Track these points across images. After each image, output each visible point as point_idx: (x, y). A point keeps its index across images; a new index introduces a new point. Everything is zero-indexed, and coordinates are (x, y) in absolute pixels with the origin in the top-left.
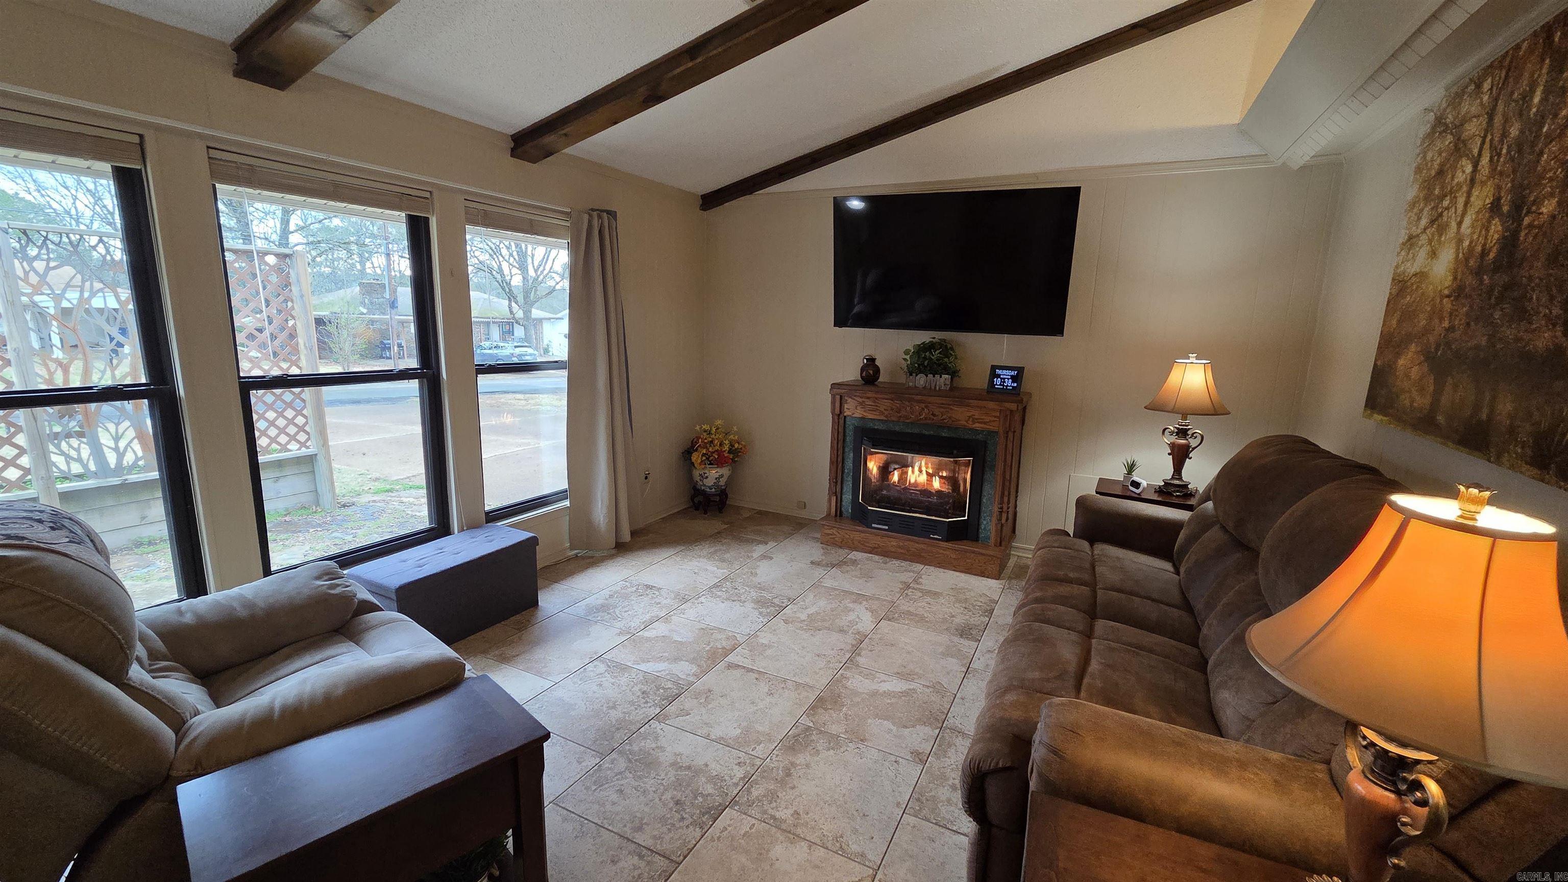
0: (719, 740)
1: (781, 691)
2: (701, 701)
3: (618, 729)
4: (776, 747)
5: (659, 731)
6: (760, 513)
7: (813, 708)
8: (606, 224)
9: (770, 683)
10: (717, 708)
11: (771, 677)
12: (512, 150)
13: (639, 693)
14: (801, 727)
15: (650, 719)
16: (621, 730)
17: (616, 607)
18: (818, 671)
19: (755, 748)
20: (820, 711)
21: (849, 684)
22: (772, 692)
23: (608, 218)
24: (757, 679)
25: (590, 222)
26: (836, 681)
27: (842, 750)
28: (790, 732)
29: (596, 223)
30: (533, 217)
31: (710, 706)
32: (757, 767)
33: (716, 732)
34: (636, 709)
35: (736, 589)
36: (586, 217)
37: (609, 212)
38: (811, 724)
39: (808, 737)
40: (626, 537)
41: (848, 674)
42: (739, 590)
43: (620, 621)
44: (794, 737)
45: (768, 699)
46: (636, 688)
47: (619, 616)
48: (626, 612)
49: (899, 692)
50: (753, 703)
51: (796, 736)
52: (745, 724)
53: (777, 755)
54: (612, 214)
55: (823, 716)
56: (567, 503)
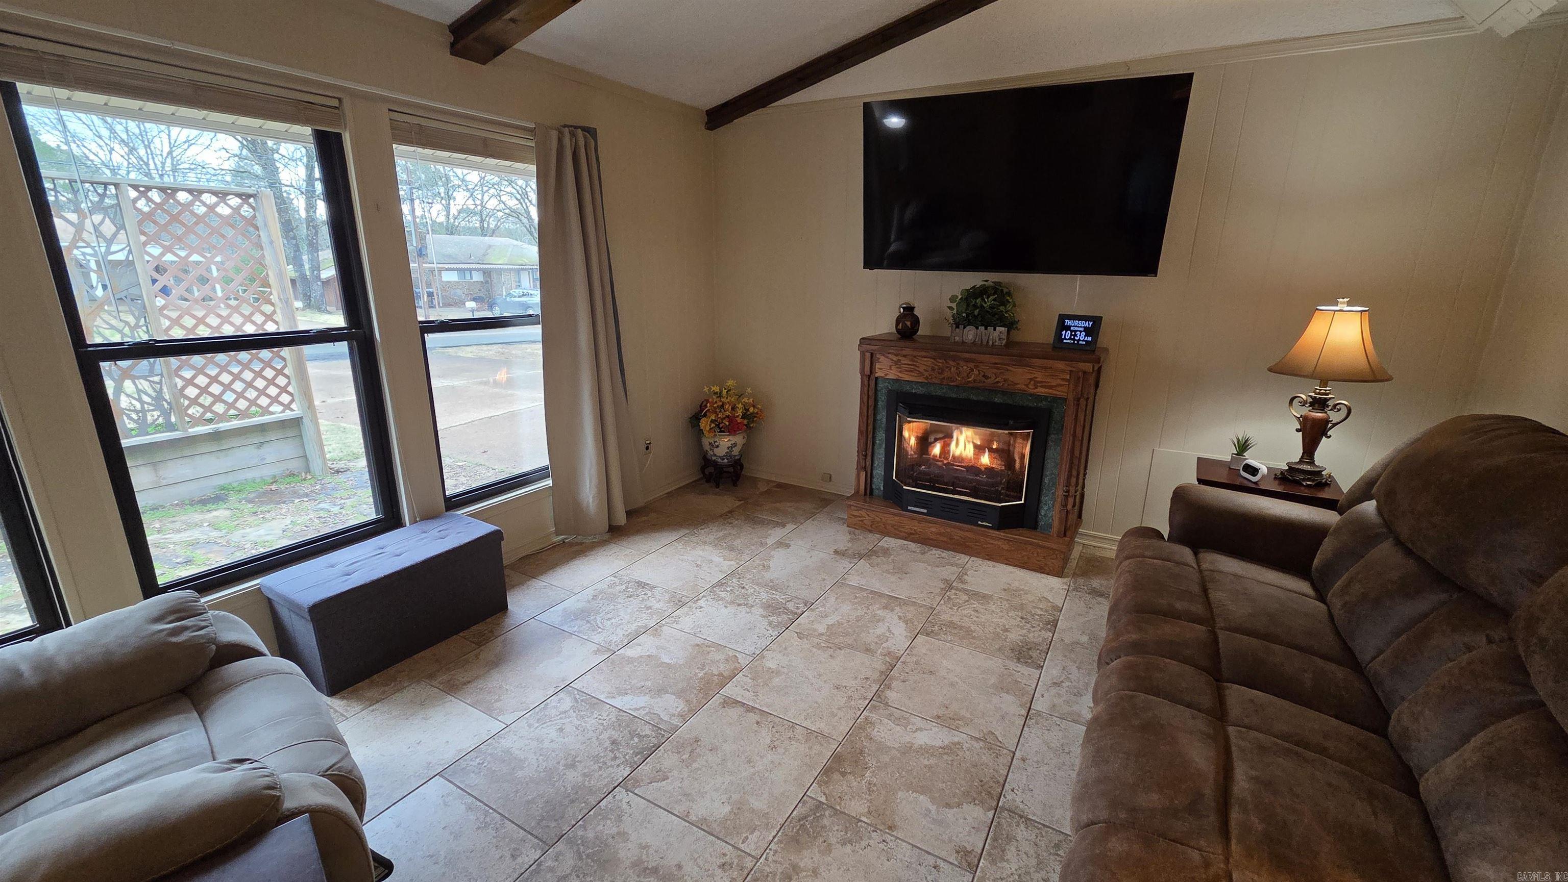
0: (702, 825)
1: (787, 742)
2: (684, 757)
3: (573, 801)
4: (774, 837)
5: (625, 806)
6: (780, 486)
7: (827, 771)
8: (582, 143)
9: (774, 730)
10: (704, 769)
11: (777, 720)
12: (452, 45)
13: (607, 744)
14: (811, 803)
15: (616, 785)
16: (576, 804)
17: (598, 613)
18: (835, 711)
19: (747, 838)
20: (836, 776)
21: (875, 733)
22: (776, 743)
23: (585, 137)
24: (758, 723)
25: (560, 140)
26: (860, 728)
27: (864, 843)
28: (795, 813)
29: (567, 141)
30: (486, 135)
31: (695, 765)
32: (746, 872)
33: (699, 810)
34: (600, 768)
35: (744, 588)
36: (554, 134)
37: (584, 129)
38: (823, 799)
39: (818, 821)
40: (621, 518)
41: (874, 717)
42: (747, 590)
43: (600, 633)
44: (799, 820)
45: (770, 756)
46: (605, 735)
47: (600, 625)
48: (609, 619)
49: (941, 748)
50: (749, 762)
51: (803, 819)
52: (735, 797)
53: (776, 852)
54: (591, 132)
55: (840, 785)
56: (549, 482)
